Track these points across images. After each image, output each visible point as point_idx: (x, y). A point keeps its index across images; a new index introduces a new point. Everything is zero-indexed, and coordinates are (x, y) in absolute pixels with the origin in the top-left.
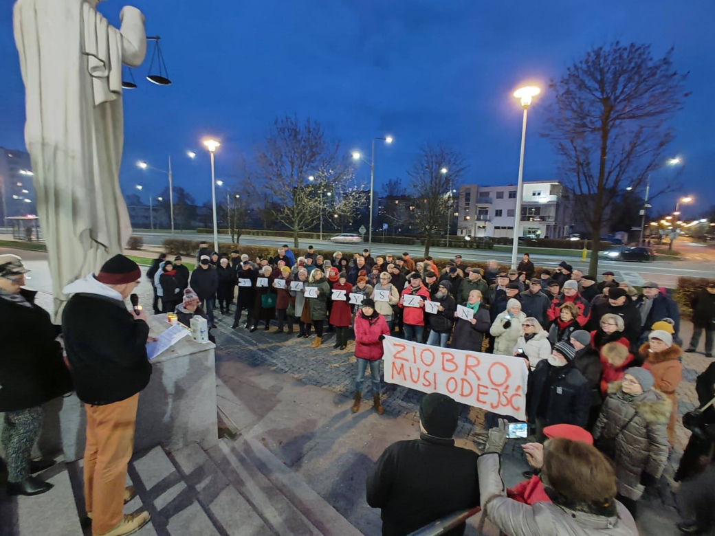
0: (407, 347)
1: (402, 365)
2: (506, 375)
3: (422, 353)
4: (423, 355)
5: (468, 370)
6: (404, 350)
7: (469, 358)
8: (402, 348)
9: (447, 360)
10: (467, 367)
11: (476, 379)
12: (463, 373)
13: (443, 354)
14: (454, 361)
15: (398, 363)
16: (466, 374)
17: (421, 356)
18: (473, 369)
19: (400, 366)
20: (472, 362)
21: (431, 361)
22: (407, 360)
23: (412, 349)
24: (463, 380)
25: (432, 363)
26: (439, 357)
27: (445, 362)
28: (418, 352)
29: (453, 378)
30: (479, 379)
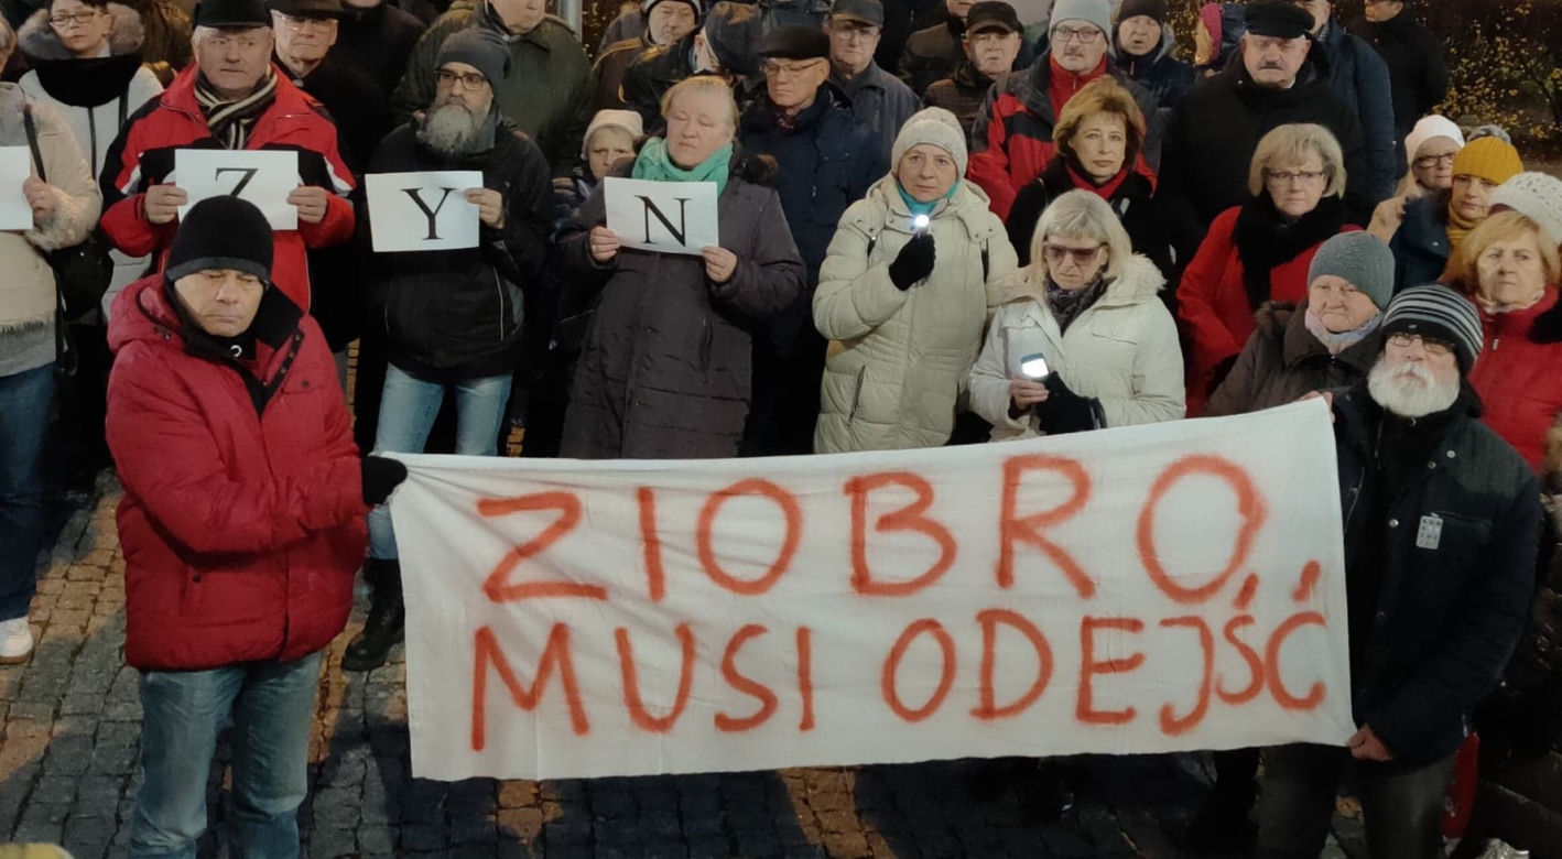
0: (587, 500)
1: (559, 634)
2: (1236, 521)
3: (708, 513)
4: (722, 524)
5: (1018, 546)
6: (564, 526)
7: (1028, 476)
8: (556, 514)
9: (887, 523)
10: (1013, 529)
11: (1069, 589)
12: (988, 575)
13: (857, 487)
14: (934, 513)
15: (527, 622)
16: (1004, 576)
17: (703, 536)
18: (1054, 535)
19: (540, 640)
20: (1041, 492)
21: (772, 556)
22: (595, 592)
23: (630, 509)
24: (989, 620)
25: (779, 569)
26: (827, 521)
27: (871, 536)
28: (677, 518)
29: (931, 625)
30: (1085, 586)
